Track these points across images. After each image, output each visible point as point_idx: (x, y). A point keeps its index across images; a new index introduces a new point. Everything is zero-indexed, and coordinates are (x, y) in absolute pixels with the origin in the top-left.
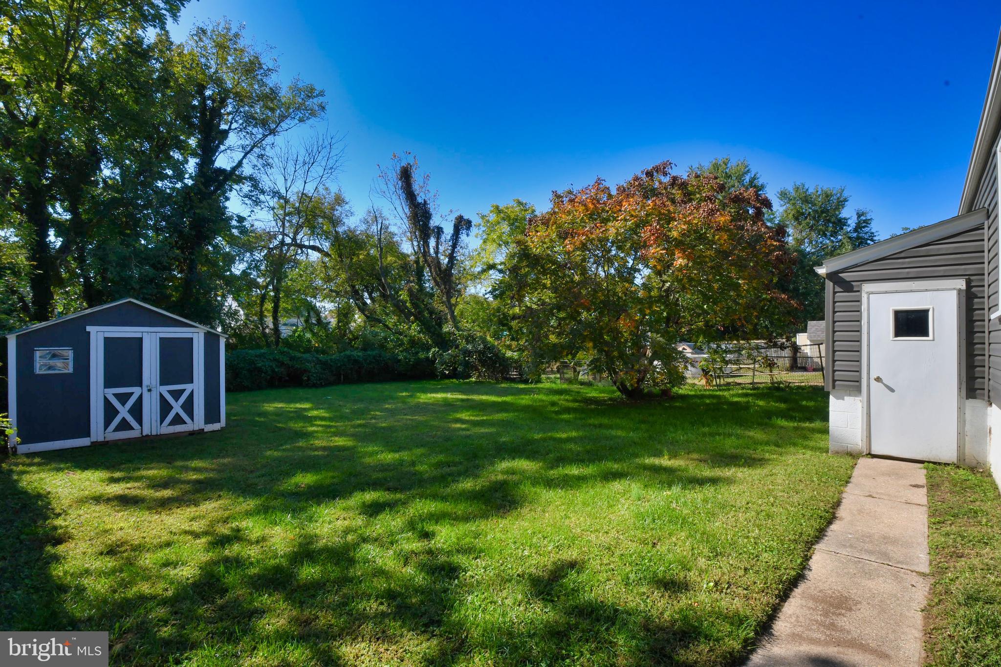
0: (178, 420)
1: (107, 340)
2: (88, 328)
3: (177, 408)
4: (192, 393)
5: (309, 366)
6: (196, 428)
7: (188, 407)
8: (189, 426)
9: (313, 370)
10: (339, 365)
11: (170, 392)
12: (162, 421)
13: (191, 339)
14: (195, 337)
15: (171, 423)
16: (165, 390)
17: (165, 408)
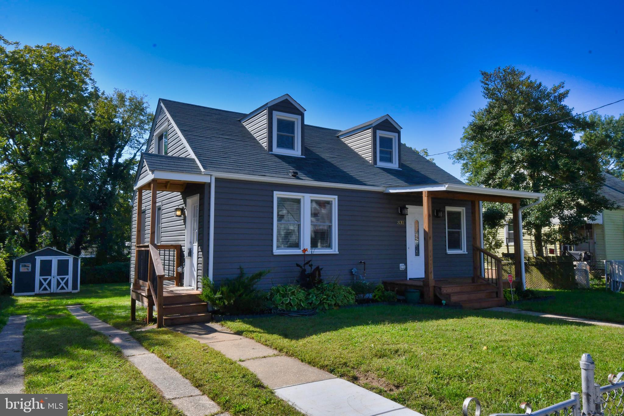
0: (63, 288)
1: (41, 261)
2: (36, 257)
3: (63, 284)
4: (68, 278)
6: (69, 291)
7: (66, 283)
8: (66, 290)
11: (60, 278)
12: (57, 288)
13: (68, 260)
14: (70, 259)
15: (61, 289)
16: (59, 277)
17: (59, 283)
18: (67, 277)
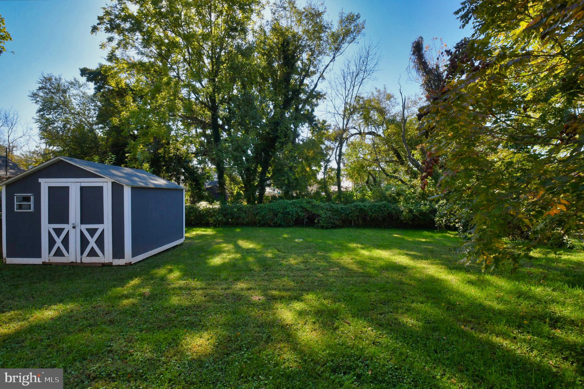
0: (93, 253)
1: (50, 188)
2: (40, 180)
3: (92, 243)
4: (103, 231)
5: (321, 212)
6: (106, 261)
7: (100, 242)
8: (101, 259)
9: (323, 216)
10: (348, 212)
11: (88, 230)
12: (82, 253)
13: (102, 188)
14: (105, 185)
15: (89, 255)
16: (84, 227)
17: (84, 242)
18: (100, 227)
